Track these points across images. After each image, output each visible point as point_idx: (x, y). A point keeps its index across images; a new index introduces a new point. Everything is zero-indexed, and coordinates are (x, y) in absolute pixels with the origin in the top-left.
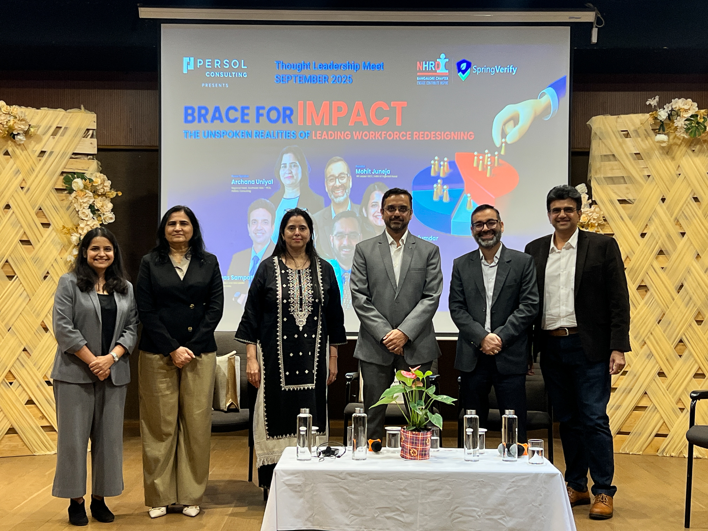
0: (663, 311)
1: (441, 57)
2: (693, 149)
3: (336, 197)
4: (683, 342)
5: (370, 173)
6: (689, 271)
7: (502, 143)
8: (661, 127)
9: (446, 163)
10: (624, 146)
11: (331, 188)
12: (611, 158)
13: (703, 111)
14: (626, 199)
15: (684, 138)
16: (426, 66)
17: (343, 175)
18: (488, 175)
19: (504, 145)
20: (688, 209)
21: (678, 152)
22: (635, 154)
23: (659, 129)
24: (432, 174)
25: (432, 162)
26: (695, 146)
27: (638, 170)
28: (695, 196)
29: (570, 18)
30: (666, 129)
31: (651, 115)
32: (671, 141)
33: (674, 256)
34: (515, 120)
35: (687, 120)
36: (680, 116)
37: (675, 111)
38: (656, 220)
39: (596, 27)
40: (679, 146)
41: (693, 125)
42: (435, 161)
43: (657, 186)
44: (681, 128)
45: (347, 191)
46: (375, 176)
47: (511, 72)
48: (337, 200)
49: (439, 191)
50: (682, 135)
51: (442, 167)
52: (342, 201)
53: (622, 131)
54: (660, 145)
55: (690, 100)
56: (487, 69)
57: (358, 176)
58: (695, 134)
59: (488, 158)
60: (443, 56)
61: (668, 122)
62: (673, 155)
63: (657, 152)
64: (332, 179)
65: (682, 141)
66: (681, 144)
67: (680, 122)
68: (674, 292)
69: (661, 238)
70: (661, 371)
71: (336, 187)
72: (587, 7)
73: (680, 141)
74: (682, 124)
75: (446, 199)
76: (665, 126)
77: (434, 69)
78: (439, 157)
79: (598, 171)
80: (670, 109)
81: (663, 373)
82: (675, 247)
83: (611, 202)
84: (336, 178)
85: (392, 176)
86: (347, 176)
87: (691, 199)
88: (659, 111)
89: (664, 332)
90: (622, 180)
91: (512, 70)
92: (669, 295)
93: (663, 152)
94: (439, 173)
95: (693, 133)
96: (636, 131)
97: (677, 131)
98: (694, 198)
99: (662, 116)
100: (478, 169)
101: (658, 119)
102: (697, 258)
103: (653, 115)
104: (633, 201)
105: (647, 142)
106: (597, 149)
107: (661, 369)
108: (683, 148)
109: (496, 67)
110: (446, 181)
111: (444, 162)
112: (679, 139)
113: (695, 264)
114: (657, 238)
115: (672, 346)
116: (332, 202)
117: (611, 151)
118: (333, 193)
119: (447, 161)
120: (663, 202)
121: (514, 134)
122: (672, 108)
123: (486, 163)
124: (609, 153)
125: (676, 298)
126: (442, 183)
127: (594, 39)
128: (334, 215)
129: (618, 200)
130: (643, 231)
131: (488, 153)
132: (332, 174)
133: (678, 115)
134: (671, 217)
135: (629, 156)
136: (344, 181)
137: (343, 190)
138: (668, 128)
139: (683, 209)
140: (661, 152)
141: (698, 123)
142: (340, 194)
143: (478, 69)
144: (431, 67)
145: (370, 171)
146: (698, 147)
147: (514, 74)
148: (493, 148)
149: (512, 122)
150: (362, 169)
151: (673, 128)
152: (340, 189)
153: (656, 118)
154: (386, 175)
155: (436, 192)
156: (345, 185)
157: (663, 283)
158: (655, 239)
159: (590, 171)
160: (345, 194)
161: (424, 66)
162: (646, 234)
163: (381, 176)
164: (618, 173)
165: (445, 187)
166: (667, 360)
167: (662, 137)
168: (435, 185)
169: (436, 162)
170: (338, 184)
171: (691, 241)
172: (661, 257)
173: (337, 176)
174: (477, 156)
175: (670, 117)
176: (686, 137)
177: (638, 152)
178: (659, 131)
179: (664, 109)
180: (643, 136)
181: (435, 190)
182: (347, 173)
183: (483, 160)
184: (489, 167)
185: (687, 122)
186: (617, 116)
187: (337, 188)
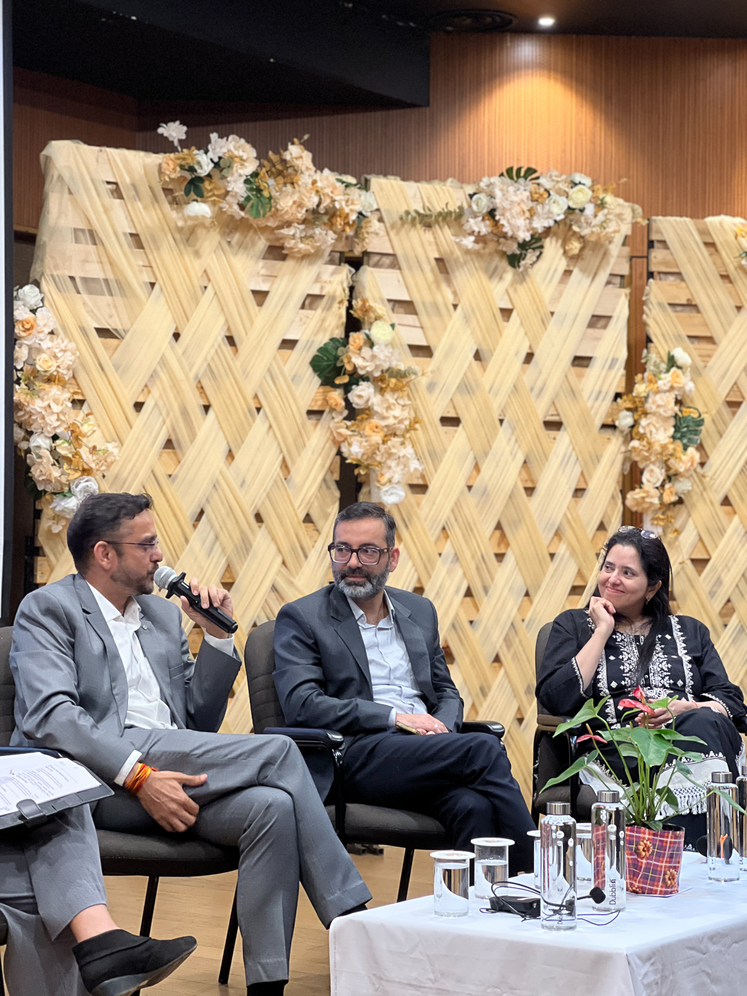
6: (215, 485)
8: (190, 186)
10: (111, 214)
12: (87, 236)
14: (110, 327)
20: (216, 358)
22: (130, 234)
23: (187, 192)
28: (230, 334)
30: (204, 192)
33: (192, 453)
35: (247, 181)
36: (232, 170)
37: (224, 159)
38: (164, 376)
41: (253, 192)
43: (166, 305)
44: (236, 195)
50: (233, 210)
53: (107, 182)
54: (185, 225)
58: (258, 212)
63: (170, 239)
67: (237, 184)
68: (188, 527)
69: (171, 414)
74: (240, 189)
76: (204, 185)
79: (58, 261)
80: (218, 154)
82: (193, 436)
83: (83, 330)
87: (223, 339)
88: (197, 153)
90: (106, 288)
92: (179, 530)
96: (134, 186)
97: (225, 199)
98: (227, 337)
99: (204, 165)
101: (195, 171)
102: (227, 457)
103: (184, 159)
104: (123, 333)
105: (154, 213)
108: (215, 236)
113: (225, 468)
114: (164, 413)
117: (88, 222)
120: (177, 341)
122: (222, 153)
125: (191, 539)
129: (96, 329)
130: (139, 397)
134: (190, 370)
135: (122, 238)
138: (209, 192)
139: (209, 358)
141: (259, 190)
151: (218, 192)
162: (143, 403)
164: (95, 271)
167: (200, 209)
171: (219, 422)
172: (170, 454)
175: (216, 170)
177: (136, 233)
178: (186, 195)
179: (207, 151)
186: (98, 148)
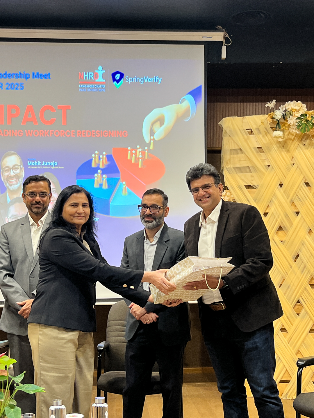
0: (283, 277)
1: (99, 68)
2: (304, 143)
3: (11, 185)
4: (300, 303)
5: (40, 165)
6: (303, 244)
7: (151, 140)
8: (277, 125)
9: (104, 156)
10: (248, 141)
11: (6, 177)
12: (239, 151)
13: (311, 112)
14: (251, 185)
15: (296, 134)
16: (86, 76)
17: (16, 167)
18: (140, 166)
19: (152, 141)
20: (300, 192)
21: (292, 146)
22: (258, 148)
23: (276, 127)
24: (93, 165)
25: (93, 155)
26: (306, 141)
27: (260, 161)
28: (307, 182)
29: (203, 37)
30: (281, 126)
31: (269, 115)
32: (286, 136)
33: (291, 232)
34: (161, 120)
35: (298, 118)
36: (292, 115)
37: (288, 111)
38: (276, 202)
39: (225, 45)
40: (293, 141)
41: (302, 122)
42: (95, 154)
43: (275, 174)
44: (293, 125)
45: (20, 180)
46: (44, 167)
47: (157, 81)
48: (12, 188)
49: (99, 179)
50: (294, 131)
51: (101, 160)
52: (16, 188)
53: (247, 129)
54: (277, 140)
55: (300, 102)
56: (137, 79)
57: (29, 167)
58: (305, 130)
59: (139, 152)
60: (100, 68)
61: (283, 121)
62: (288, 148)
63: (275, 146)
64: (7, 170)
65: (295, 136)
66: (294, 139)
67: (292, 121)
68: (291, 261)
69: (280, 217)
70: (283, 327)
71: (11, 176)
72: (217, 29)
73: (294, 137)
74: (294, 122)
75: (105, 187)
76: (280, 123)
77: (93, 79)
78: (98, 152)
79: (229, 162)
80: (284, 109)
81: (285, 329)
82: (291, 224)
83: (240, 187)
84: (10, 169)
85: (59, 167)
86: (20, 167)
87: (303, 184)
88: (275, 111)
89: (285, 294)
90: (248, 170)
91: (158, 80)
92: (287, 263)
93: (280, 146)
94: (99, 165)
95: (303, 129)
96: (258, 129)
97: (290, 127)
98: (305, 183)
99: (278, 116)
100: (132, 161)
101: (275, 119)
102: (309, 232)
103: (271, 115)
104: (257, 186)
105: (267, 138)
106: (227, 145)
107: (283, 326)
108: (296, 142)
109: (144, 77)
110: (104, 171)
111: (103, 155)
112: (293, 135)
113: (307, 237)
114: (277, 217)
115: (291, 306)
116: (7, 189)
117: (238, 146)
118: (8, 182)
119: (105, 155)
120: (281, 187)
121: (160, 132)
122: (286, 109)
123: (137, 156)
124: (237, 148)
125: (293, 266)
126: (101, 173)
127: (224, 56)
128: (9, 200)
129: (245, 186)
130: (266, 211)
131: (139, 149)
132: (6, 166)
133: (291, 115)
134: (288, 199)
135: (253, 149)
136: (18, 171)
137: (17, 179)
138: (283, 126)
139: (297, 192)
140: (278, 145)
141: (307, 121)
142: (14, 183)
143: (130, 79)
144: (91, 77)
145: (40, 163)
146: (308, 141)
147: (159, 83)
148: (143, 144)
149: (159, 122)
150: (33, 161)
151: (286, 125)
152: (14, 178)
153: (273, 118)
154: (54, 166)
155: (97, 180)
156: (18, 175)
157: (282, 253)
158: (275, 217)
159: (223, 163)
160: (19, 182)
161: (85, 76)
162: (268, 213)
163: (49, 167)
164: (244, 164)
165: (104, 176)
166: (288, 318)
167: (278, 133)
168: (96, 175)
169: (97, 156)
170: (12, 174)
171: (304, 219)
172: (280, 232)
173: (11, 167)
174: (130, 151)
175: (284, 116)
176: (297, 132)
177: (260, 147)
178: (276, 129)
179: (279, 109)
180: (264, 133)
181: (96, 179)
182: (20, 165)
183: (136, 154)
184: (140, 160)
185: (298, 120)
186: (243, 117)
187: (12, 178)
